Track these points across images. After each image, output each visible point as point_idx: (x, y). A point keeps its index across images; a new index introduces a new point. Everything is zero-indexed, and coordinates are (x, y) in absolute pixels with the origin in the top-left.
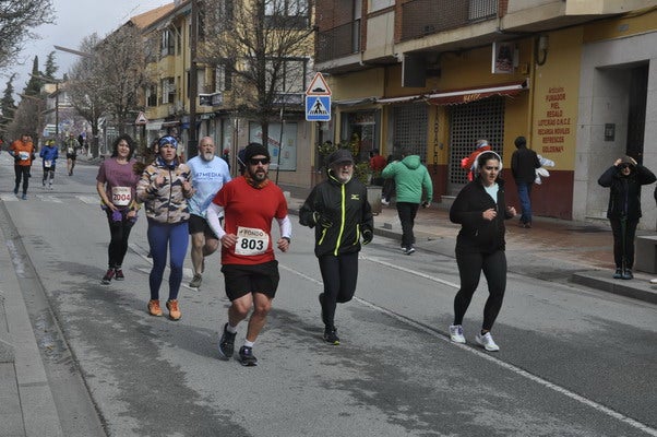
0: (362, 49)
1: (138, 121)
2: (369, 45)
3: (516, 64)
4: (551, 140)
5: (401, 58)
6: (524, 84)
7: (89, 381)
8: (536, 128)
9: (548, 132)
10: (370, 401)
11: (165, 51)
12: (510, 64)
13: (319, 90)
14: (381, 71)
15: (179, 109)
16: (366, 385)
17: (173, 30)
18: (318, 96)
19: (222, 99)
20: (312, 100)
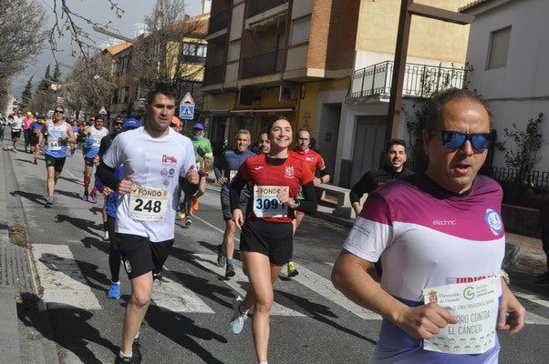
0: (223, 82)
5: (239, 88)
6: (294, 109)
11: (125, 71)
12: (289, 98)
13: (188, 102)
14: (230, 93)
18: (187, 105)
20: (183, 107)
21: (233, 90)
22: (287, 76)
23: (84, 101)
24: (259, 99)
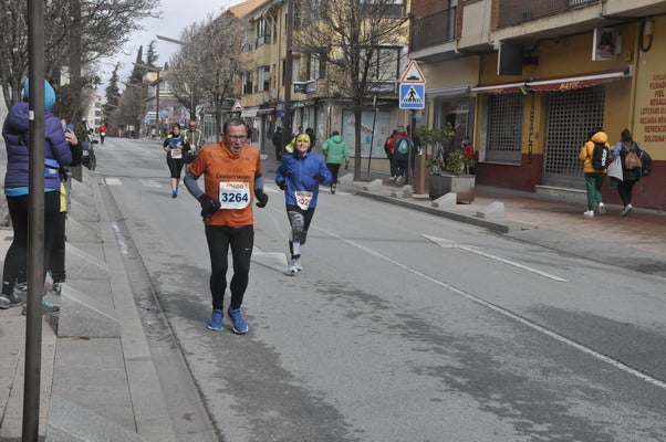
0: (458, 36)
1: (234, 109)
2: (464, 32)
3: (618, 50)
4: (654, 129)
5: (497, 45)
6: (627, 72)
7: (189, 358)
8: (638, 117)
9: (651, 120)
10: (462, 388)
11: (261, 40)
12: (612, 51)
13: (413, 78)
14: (477, 58)
15: (274, 96)
16: (458, 372)
17: (269, 19)
18: (412, 84)
19: (317, 87)
20: (406, 88)
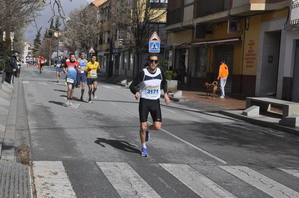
0: (182, 21)
1: (90, 52)
5: (195, 25)
6: (240, 38)
8: (245, 57)
9: (248, 59)
11: (106, 19)
12: (236, 29)
13: (155, 39)
14: (191, 30)
18: (155, 42)
20: (152, 43)
21: (191, 27)
22: (233, 12)
23: (78, 44)
24: (211, 32)
